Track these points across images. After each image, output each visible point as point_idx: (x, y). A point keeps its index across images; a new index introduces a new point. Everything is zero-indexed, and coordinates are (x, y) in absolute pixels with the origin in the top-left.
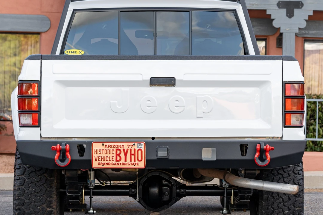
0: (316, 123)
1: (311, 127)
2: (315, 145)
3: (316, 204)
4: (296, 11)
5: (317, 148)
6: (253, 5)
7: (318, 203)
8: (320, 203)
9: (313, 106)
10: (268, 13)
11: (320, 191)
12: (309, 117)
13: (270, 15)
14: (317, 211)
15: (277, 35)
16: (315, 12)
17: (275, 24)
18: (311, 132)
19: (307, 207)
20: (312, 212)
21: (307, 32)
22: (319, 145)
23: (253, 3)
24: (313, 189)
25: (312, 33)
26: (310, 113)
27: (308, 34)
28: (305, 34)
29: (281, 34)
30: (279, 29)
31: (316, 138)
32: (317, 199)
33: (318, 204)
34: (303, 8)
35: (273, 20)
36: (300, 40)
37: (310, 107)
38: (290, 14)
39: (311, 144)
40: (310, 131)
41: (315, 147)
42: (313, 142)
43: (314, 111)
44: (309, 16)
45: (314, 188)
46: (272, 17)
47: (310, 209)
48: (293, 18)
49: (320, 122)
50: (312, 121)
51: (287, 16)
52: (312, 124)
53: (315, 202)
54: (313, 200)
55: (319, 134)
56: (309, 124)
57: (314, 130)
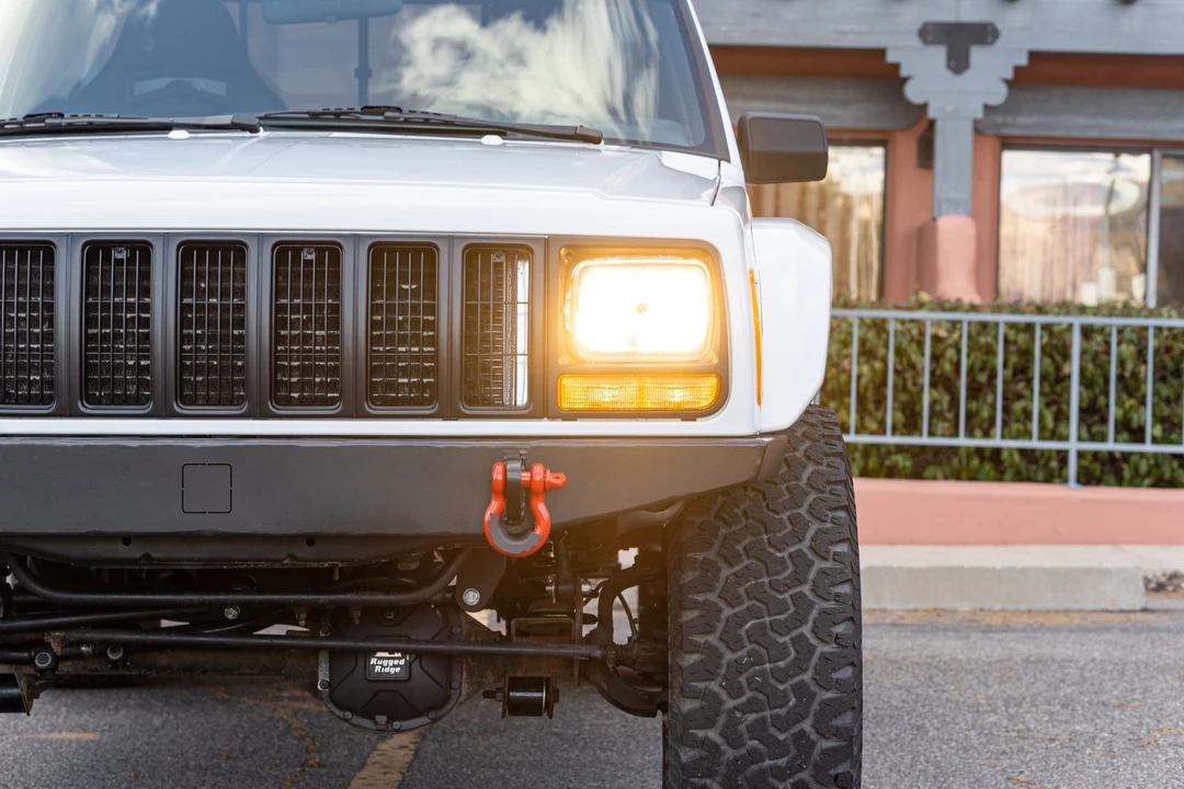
0: (1032, 390)
1: (1018, 406)
2: (1030, 462)
3: (1026, 678)
4: (977, 54)
5: (1036, 472)
6: (845, 33)
7: (1034, 675)
8: (1038, 675)
9: (1022, 338)
10: (891, 58)
11: (1041, 619)
12: (1009, 373)
13: (896, 67)
14: (1028, 716)
15: (921, 128)
16: (1034, 56)
17: (913, 93)
18: (1017, 421)
19: (991, 693)
20: (1011, 718)
21: (1009, 120)
22: (1042, 462)
23: (847, 28)
24: (1016, 612)
25: (1025, 123)
26: (1014, 359)
27: (1013, 126)
28: (1005, 125)
29: (932, 124)
30: (924, 107)
31: (1030, 437)
32: (1030, 656)
33: (1032, 680)
34: (1000, 43)
35: (905, 80)
36: (989, 145)
37: (1015, 342)
38: (958, 63)
39: (1017, 457)
40: (1013, 418)
41: (1028, 469)
42: (1023, 452)
43: (1026, 353)
44: (1018, 70)
45: (1023, 607)
46: (904, 72)
47: (1000, 703)
48: (967, 75)
49: (1047, 389)
50: (1021, 386)
51: (949, 67)
52: (1019, 397)
53: (1021, 671)
54: (1016, 663)
55: (1042, 428)
56: (1010, 396)
57: (1027, 414)
